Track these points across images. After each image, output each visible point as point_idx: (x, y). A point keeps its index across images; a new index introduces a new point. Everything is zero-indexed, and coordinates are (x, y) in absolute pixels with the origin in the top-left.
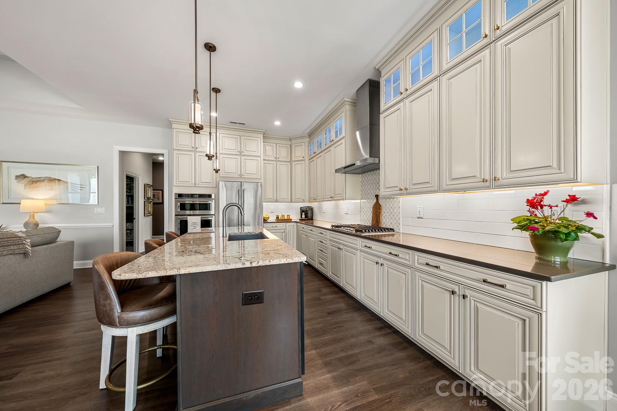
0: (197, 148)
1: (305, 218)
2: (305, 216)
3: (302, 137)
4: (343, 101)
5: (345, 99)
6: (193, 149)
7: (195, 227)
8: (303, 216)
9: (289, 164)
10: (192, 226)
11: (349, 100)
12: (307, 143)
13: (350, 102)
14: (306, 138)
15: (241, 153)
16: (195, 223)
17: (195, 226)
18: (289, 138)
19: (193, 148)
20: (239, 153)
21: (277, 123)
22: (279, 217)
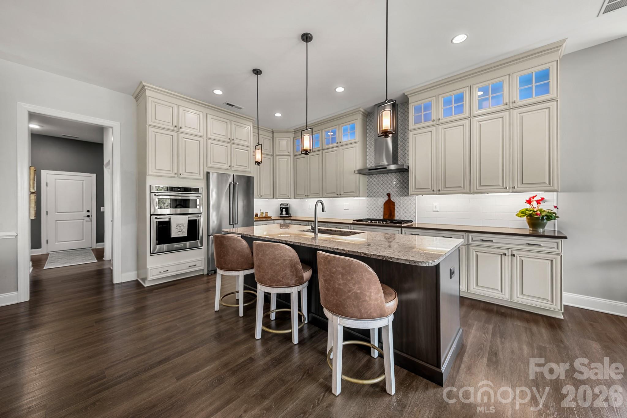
0: (181, 128)
1: (285, 215)
2: (286, 213)
3: (287, 132)
4: (358, 110)
5: (361, 109)
6: (176, 129)
7: (180, 230)
8: (284, 213)
9: (271, 158)
10: (177, 228)
11: (363, 110)
12: (292, 138)
13: (363, 112)
14: (291, 134)
15: (231, 141)
16: (180, 225)
17: (180, 228)
18: (271, 130)
19: (176, 127)
20: (229, 140)
21: (278, 115)
22: (258, 215)
